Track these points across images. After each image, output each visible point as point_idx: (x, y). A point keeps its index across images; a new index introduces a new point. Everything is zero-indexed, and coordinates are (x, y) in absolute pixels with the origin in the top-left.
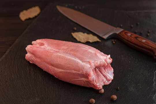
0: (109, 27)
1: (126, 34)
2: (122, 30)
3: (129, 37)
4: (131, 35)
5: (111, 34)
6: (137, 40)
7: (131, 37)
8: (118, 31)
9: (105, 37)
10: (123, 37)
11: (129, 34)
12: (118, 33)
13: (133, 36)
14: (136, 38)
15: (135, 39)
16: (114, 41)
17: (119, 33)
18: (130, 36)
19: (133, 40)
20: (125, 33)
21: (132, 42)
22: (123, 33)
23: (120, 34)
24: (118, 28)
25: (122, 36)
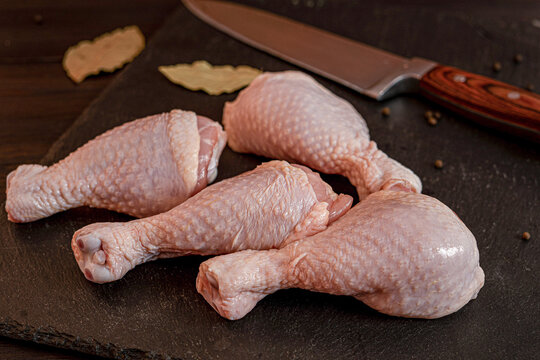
0: (387, 59)
1: (449, 76)
2: (432, 65)
3: (462, 88)
4: (468, 79)
5: (399, 78)
6: (491, 93)
7: (469, 85)
8: (419, 69)
9: (378, 93)
10: (442, 88)
11: (460, 78)
12: (418, 76)
13: (472, 83)
14: (485, 87)
15: (484, 91)
16: (434, 117)
17: (424, 77)
18: (466, 83)
19: (478, 96)
20: (446, 74)
21: (473, 101)
22: (439, 75)
23: (426, 80)
24: (416, 60)
25: (437, 85)
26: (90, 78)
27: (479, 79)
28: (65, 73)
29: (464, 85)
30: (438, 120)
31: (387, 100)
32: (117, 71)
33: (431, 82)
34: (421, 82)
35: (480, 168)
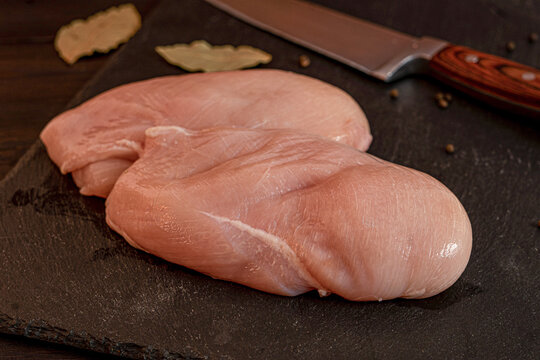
0: (396, 38)
1: (461, 56)
2: (442, 45)
3: (474, 68)
4: (480, 59)
5: (408, 59)
6: (505, 74)
7: (481, 66)
8: (430, 49)
9: (386, 74)
10: (453, 69)
11: (472, 59)
12: (428, 56)
13: (485, 63)
14: (499, 67)
15: (497, 72)
16: (445, 99)
17: (433, 58)
18: (478, 63)
19: (491, 77)
20: (457, 54)
21: (486, 82)
22: (451, 55)
23: (437, 60)
24: (426, 40)
25: (446, 65)
26: (83, 59)
27: (492, 60)
28: (57, 54)
29: (477, 66)
30: (450, 102)
31: (396, 81)
32: (112, 51)
33: (442, 62)
34: (432, 62)
35: (493, 153)
